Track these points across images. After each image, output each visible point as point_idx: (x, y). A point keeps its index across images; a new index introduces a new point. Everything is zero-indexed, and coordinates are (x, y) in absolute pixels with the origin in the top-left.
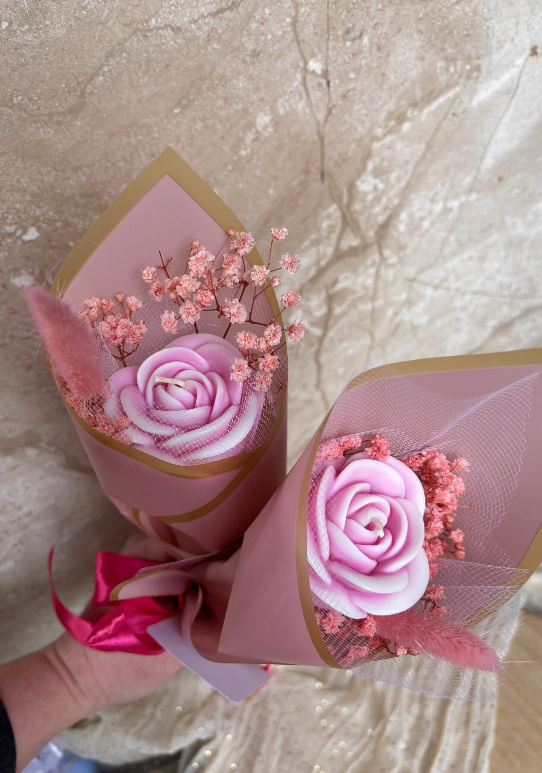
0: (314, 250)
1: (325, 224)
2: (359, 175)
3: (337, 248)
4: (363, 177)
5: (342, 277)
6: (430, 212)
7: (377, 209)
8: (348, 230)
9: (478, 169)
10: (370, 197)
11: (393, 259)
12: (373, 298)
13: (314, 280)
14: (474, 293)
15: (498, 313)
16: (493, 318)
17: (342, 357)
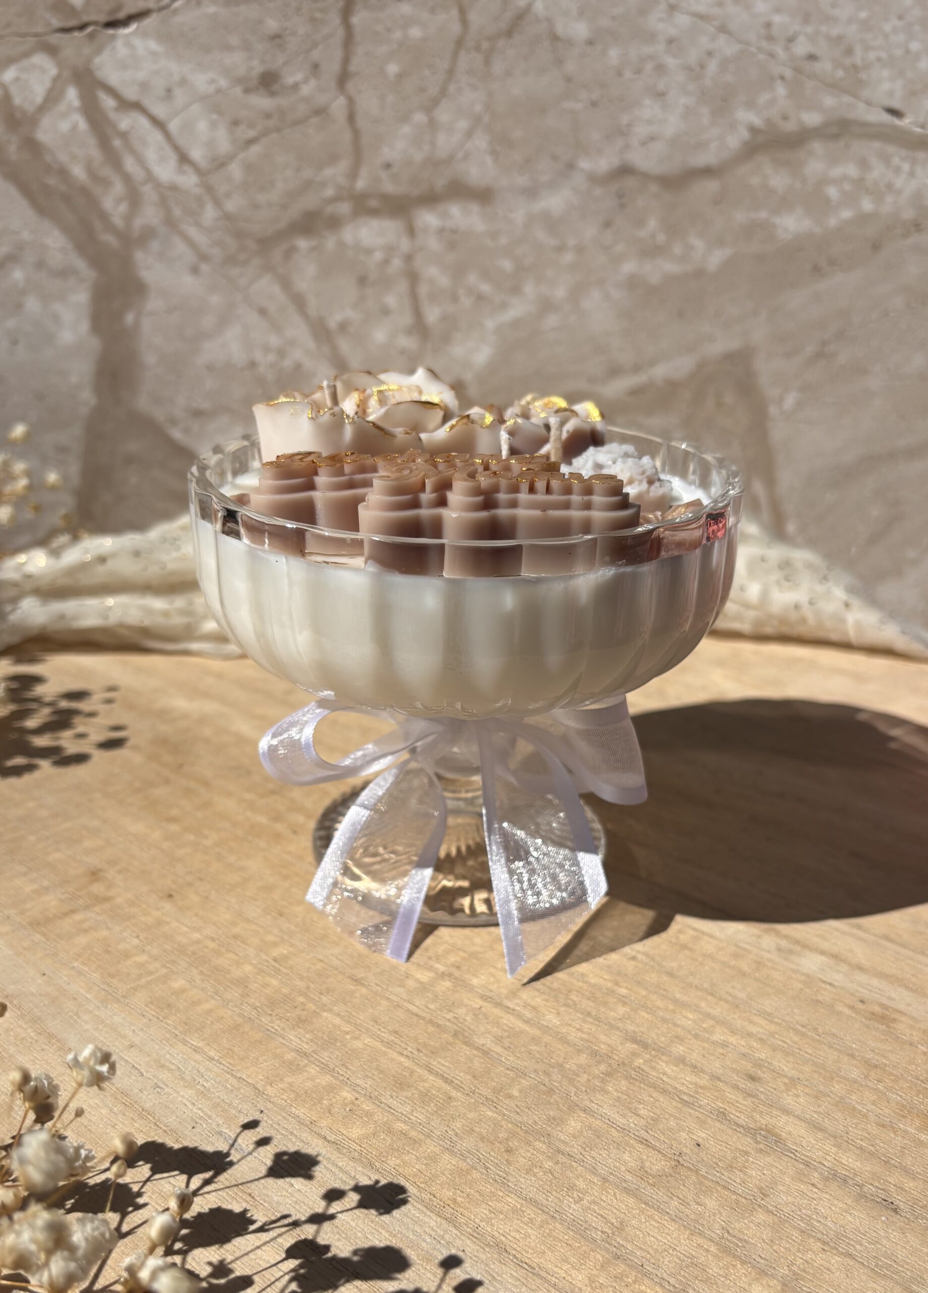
14: (701, 17)
15: (764, 98)
16: (751, 105)
17: (398, 35)
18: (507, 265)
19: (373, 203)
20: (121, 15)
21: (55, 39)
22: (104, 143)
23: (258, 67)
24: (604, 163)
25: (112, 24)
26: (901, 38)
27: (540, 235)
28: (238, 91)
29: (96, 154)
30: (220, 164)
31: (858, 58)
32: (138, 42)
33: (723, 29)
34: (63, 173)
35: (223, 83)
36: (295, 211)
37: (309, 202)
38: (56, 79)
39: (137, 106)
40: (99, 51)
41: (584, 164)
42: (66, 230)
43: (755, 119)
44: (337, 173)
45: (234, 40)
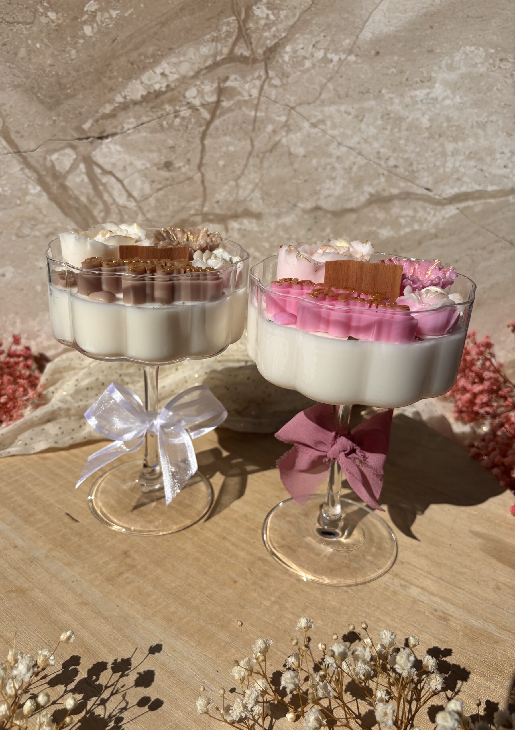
0: (214, 44)
1: (225, 28)
2: (256, 3)
3: (231, 51)
4: (258, 5)
5: (232, 77)
6: (312, 56)
7: (267, 34)
8: (242, 40)
9: (357, 37)
10: (263, 22)
11: (276, 82)
12: (256, 108)
13: (210, 68)
14: (351, 148)
15: (376, 182)
16: (370, 184)
17: (224, 149)
18: (267, 245)
19: (211, 217)
20: (105, 134)
21: (76, 143)
22: (95, 187)
23: (163, 159)
24: (309, 205)
25: (101, 138)
26: (432, 159)
27: (281, 233)
28: (155, 168)
29: (91, 191)
30: (146, 198)
31: (414, 167)
32: (112, 146)
33: (360, 154)
34: (77, 199)
35: (148, 165)
36: (177, 219)
37: (184, 215)
38: (75, 160)
39: (111, 173)
40: (95, 149)
41: (300, 205)
42: (76, 223)
43: (372, 190)
44: (196, 204)
45: (154, 148)
